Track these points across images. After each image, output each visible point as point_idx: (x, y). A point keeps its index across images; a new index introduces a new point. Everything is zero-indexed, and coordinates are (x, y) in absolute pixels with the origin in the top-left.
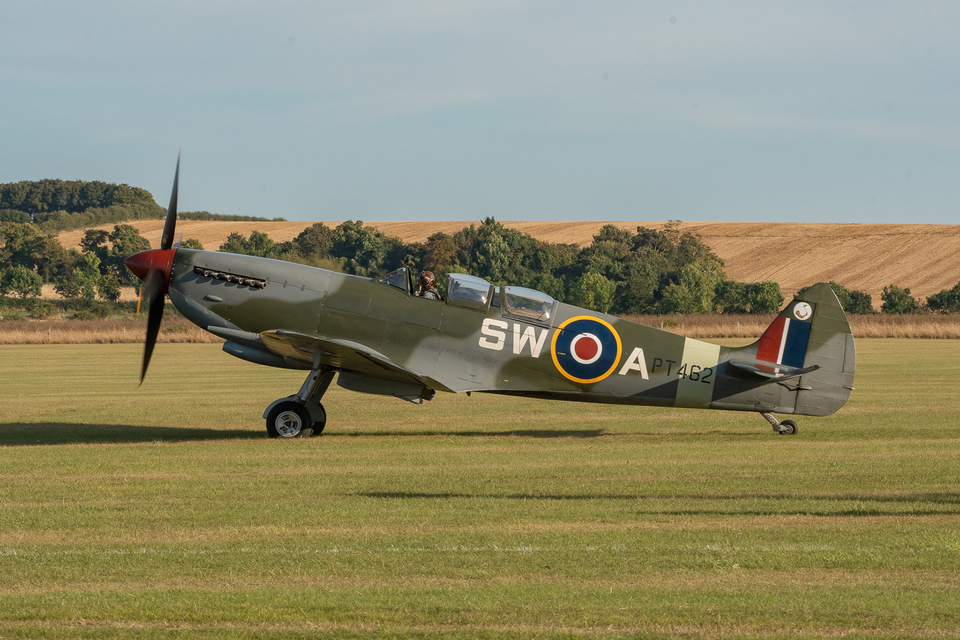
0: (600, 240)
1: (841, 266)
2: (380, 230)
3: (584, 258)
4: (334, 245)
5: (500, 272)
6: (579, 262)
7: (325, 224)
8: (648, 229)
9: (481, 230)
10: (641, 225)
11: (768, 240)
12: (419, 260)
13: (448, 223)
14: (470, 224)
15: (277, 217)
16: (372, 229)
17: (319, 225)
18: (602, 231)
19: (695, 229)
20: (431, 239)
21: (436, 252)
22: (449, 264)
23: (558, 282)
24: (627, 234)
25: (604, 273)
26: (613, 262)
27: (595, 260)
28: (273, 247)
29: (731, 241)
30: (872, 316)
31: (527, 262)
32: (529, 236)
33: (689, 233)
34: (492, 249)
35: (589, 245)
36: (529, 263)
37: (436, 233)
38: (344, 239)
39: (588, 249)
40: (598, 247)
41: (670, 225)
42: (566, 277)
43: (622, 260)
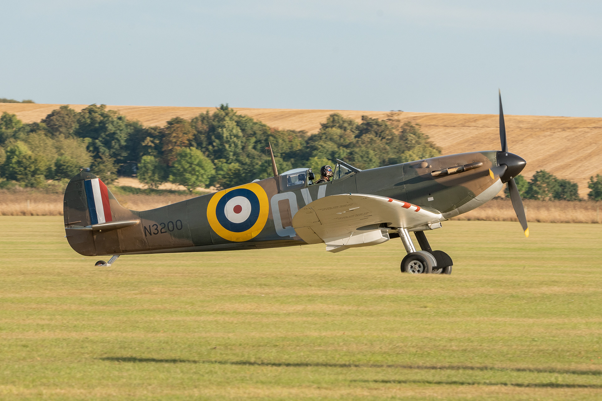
0: (327, 127)
1: (551, 156)
2: (122, 113)
3: (312, 143)
4: (80, 126)
5: (234, 155)
6: (307, 147)
7: (71, 107)
8: (371, 118)
9: (216, 116)
10: (365, 114)
11: (483, 131)
12: (158, 142)
13: (186, 109)
14: (206, 110)
15: (27, 99)
16: (115, 113)
17: (65, 108)
18: (328, 119)
19: (415, 118)
20: (170, 123)
21: (174, 135)
22: (186, 146)
23: (287, 165)
24: (350, 123)
25: (330, 158)
26: (338, 147)
27: (322, 146)
28: (22, 127)
29: (449, 130)
30: (577, 203)
31: (259, 146)
32: (261, 122)
33: (409, 122)
34: (226, 134)
35: (316, 132)
36: (261, 148)
37: (174, 117)
38: (89, 121)
39: (315, 136)
40: (325, 134)
41: (392, 115)
42: (295, 161)
43: (347, 146)
